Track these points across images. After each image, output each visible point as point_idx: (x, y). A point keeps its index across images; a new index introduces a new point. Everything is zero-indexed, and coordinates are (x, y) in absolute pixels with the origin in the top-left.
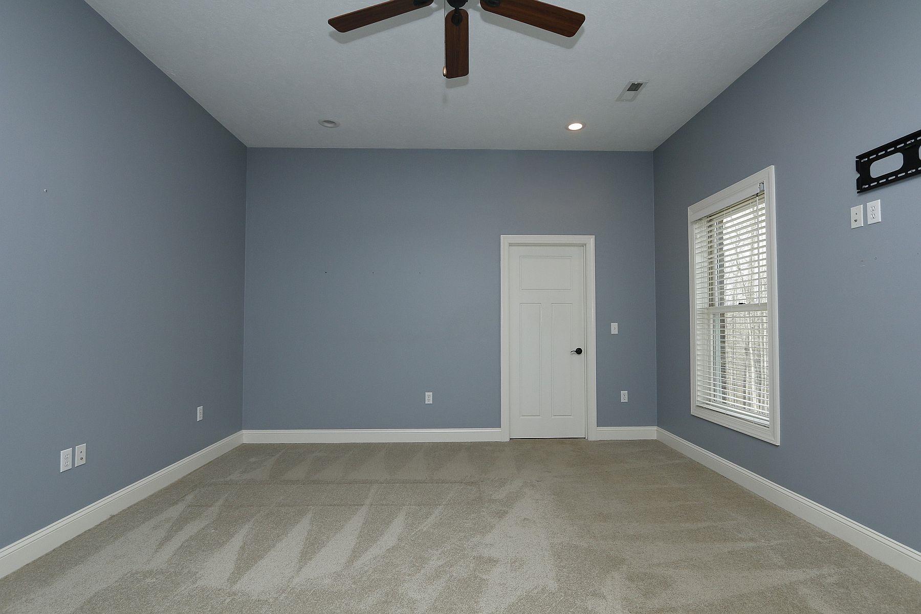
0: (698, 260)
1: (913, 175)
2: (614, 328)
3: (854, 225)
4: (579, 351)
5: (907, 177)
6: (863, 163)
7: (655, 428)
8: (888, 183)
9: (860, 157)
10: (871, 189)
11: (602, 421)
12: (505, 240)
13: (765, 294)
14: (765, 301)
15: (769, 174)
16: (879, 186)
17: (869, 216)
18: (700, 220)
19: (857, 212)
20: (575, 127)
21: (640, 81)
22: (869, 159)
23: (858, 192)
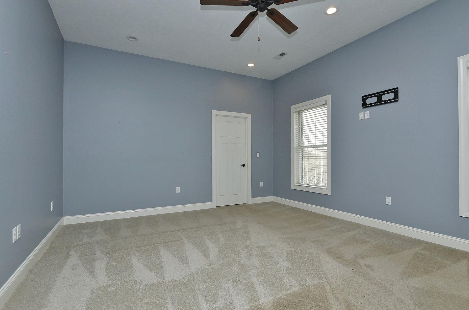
0: (295, 127)
1: (380, 104)
2: (258, 155)
3: (360, 119)
4: (244, 165)
5: (378, 105)
6: (364, 99)
7: (272, 197)
8: (372, 106)
9: (363, 97)
10: (366, 107)
11: (254, 195)
12: (214, 112)
13: (326, 141)
14: (326, 143)
15: (328, 98)
16: (369, 107)
17: (366, 116)
18: (296, 112)
19: (361, 114)
20: (251, 65)
21: (285, 53)
22: (366, 97)
23: (362, 108)
